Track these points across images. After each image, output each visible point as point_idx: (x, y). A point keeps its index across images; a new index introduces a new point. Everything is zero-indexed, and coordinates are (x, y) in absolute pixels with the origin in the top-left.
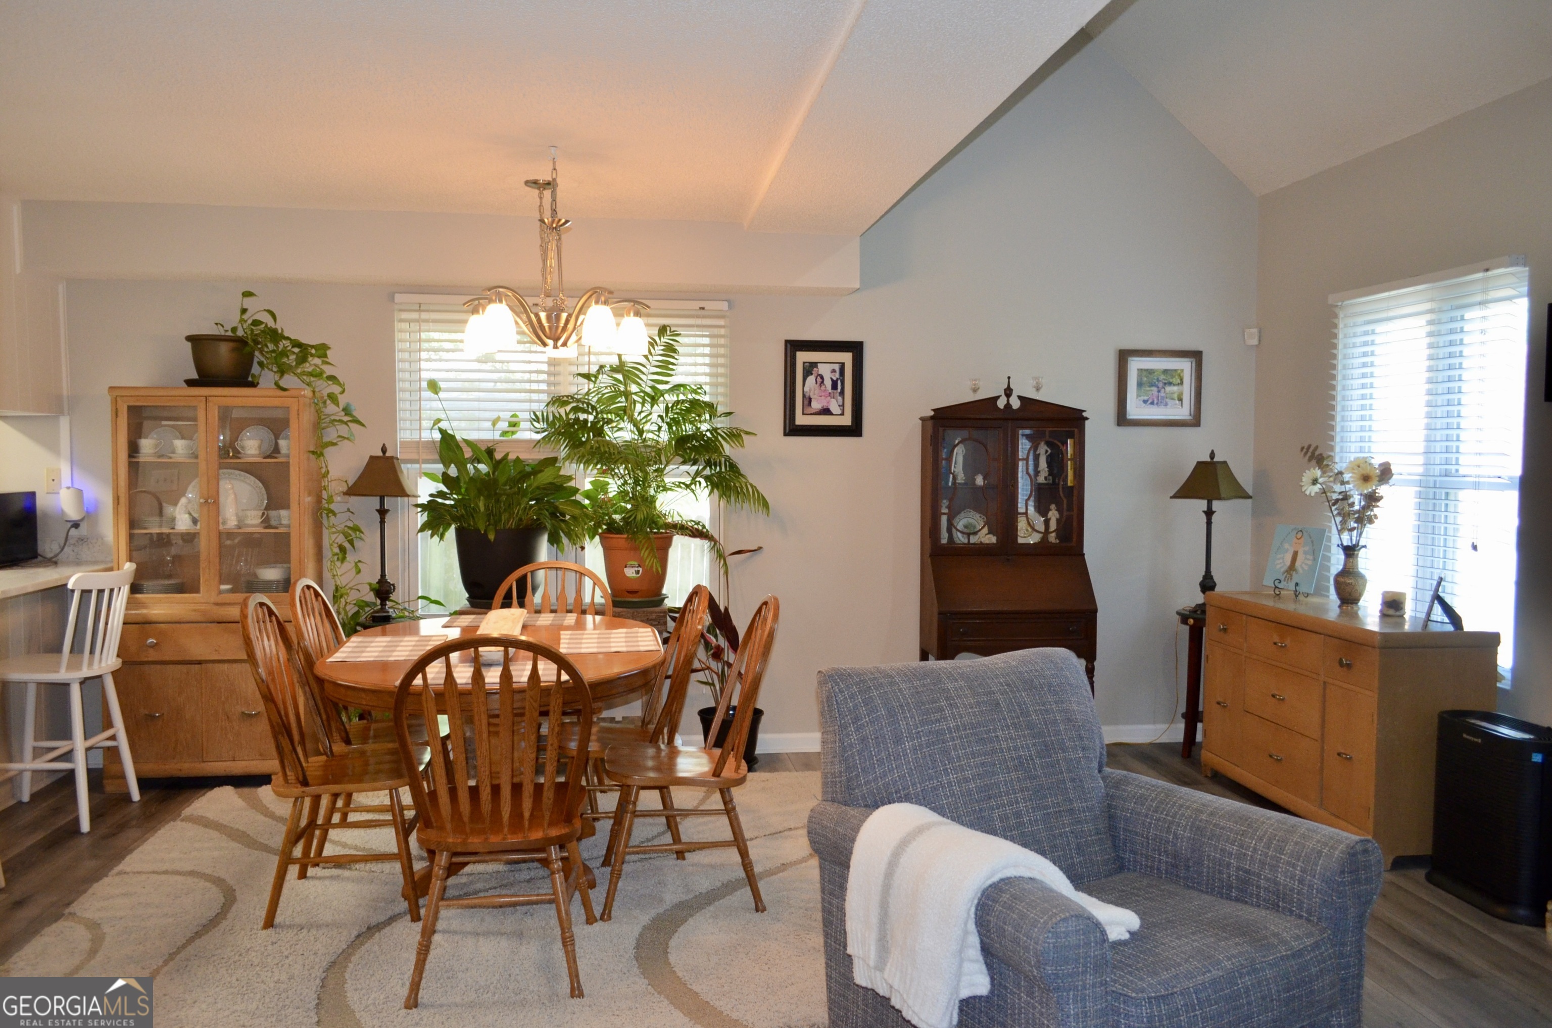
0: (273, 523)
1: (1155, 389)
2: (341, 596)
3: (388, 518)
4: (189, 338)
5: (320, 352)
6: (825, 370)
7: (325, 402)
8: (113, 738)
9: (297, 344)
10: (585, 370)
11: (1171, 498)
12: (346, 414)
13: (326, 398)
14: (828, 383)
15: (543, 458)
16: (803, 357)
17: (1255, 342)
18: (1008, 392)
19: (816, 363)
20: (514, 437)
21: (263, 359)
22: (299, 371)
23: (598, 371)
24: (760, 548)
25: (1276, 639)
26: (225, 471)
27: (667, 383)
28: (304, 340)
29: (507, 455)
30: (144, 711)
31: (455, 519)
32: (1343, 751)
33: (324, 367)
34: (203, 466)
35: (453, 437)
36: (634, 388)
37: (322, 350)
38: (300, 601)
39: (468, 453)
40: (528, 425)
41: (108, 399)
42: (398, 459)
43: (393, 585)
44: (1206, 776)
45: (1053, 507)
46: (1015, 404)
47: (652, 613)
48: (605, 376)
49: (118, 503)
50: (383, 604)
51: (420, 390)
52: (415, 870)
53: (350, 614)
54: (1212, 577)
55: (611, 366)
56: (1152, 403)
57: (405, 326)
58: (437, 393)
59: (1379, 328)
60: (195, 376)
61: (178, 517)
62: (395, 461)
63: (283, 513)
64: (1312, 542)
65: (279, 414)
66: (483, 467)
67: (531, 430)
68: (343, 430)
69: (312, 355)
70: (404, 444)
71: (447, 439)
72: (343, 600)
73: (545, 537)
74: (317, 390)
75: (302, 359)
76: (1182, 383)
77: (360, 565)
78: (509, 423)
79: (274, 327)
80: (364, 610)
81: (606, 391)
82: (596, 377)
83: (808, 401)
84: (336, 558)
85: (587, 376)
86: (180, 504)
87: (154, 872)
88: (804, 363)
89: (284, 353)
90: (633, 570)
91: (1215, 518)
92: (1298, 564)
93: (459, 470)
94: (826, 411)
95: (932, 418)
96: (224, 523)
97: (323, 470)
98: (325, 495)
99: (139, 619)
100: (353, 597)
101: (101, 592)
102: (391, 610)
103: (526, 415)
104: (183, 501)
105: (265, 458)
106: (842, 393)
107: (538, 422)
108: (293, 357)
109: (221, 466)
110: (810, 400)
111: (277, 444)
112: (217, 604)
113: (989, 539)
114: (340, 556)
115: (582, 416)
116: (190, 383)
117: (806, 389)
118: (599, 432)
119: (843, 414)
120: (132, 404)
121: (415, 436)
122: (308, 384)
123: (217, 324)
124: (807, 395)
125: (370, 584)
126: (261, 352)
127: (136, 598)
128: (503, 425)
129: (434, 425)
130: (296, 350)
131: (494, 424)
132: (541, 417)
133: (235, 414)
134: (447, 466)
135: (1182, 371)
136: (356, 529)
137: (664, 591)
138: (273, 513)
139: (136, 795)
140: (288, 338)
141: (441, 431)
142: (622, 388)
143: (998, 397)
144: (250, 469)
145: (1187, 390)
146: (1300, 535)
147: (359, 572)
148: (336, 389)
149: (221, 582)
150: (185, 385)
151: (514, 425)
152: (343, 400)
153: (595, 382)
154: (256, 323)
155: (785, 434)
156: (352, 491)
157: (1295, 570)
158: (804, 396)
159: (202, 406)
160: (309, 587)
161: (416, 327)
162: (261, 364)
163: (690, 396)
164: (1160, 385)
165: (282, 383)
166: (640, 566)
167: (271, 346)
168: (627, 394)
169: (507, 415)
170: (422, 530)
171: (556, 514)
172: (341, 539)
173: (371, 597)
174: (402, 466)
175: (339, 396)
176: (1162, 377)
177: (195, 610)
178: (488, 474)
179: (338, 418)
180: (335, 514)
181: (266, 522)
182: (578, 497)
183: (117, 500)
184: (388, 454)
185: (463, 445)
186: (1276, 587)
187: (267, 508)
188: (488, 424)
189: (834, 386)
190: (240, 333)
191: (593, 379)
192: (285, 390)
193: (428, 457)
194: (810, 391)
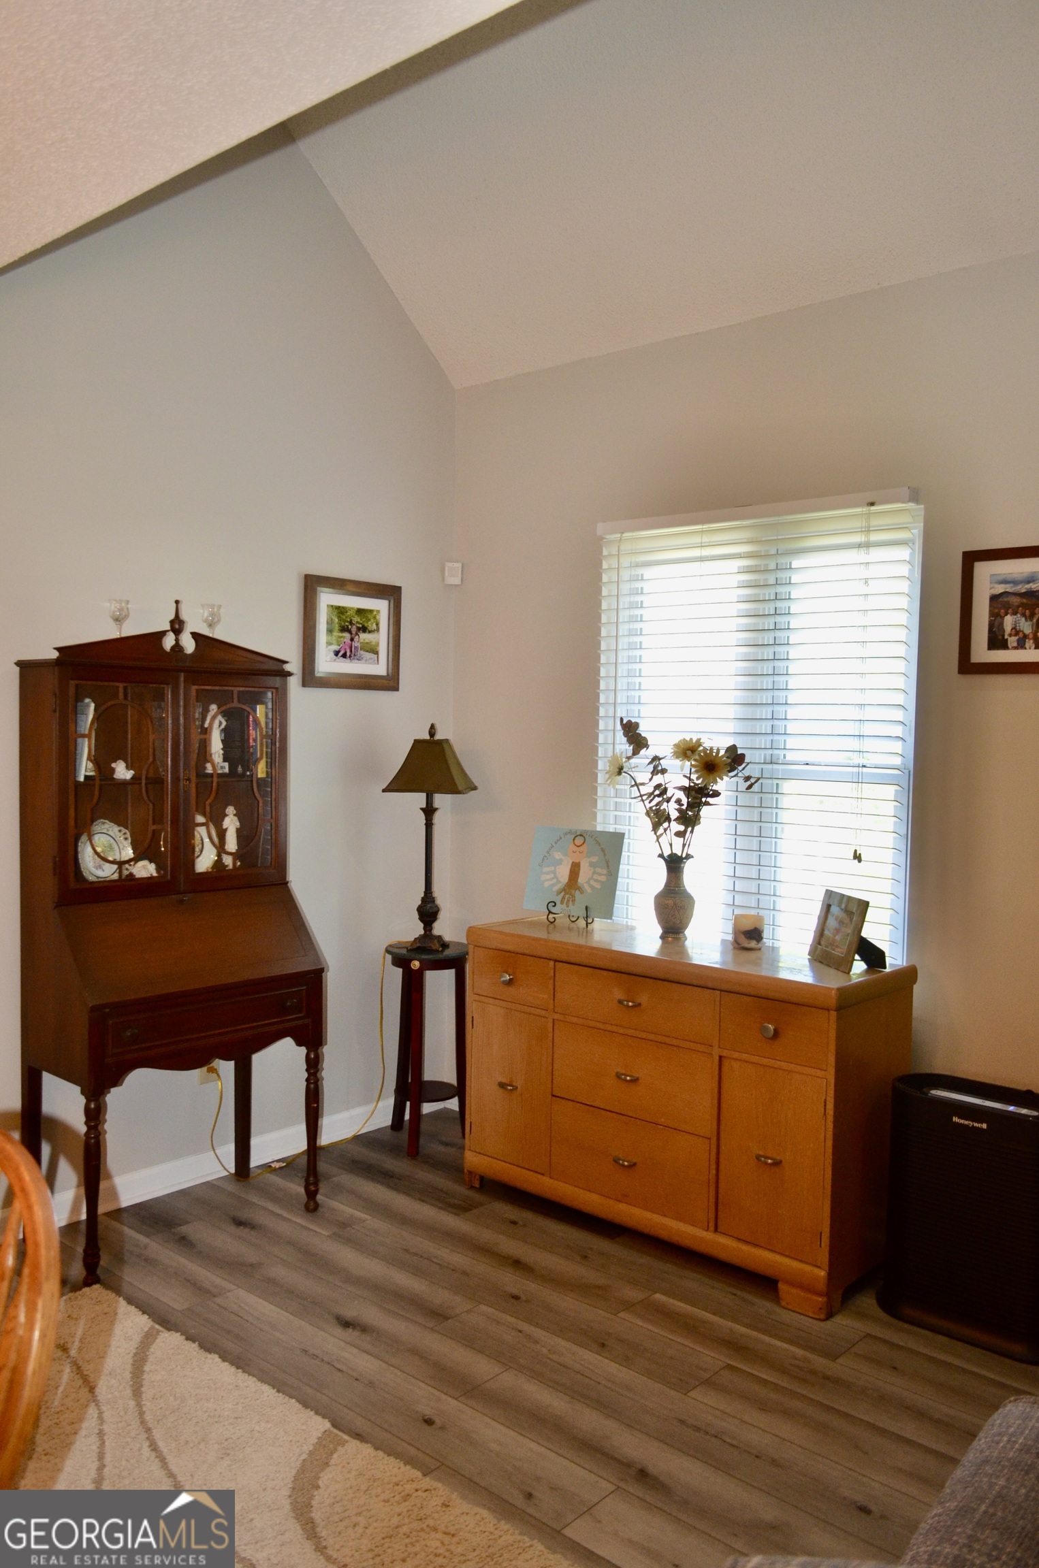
1: (347, 635)
11: (384, 791)
17: (456, 580)
18: (177, 625)
25: (618, 994)
32: (761, 1153)
44: (472, 1187)
45: (230, 810)
46: (189, 645)
54: (433, 900)
56: (344, 656)
59: (648, 573)
64: (603, 850)
76: (378, 630)
91: (437, 818)
92: (582, 880)
95: (55, 662)
135: (378, 612)
143: (163, 633)
145: (382, 638)
146: (579, 841)
157: (579, 889)
164: (354, 629)
176: (356, 619)
186: (550, 912)
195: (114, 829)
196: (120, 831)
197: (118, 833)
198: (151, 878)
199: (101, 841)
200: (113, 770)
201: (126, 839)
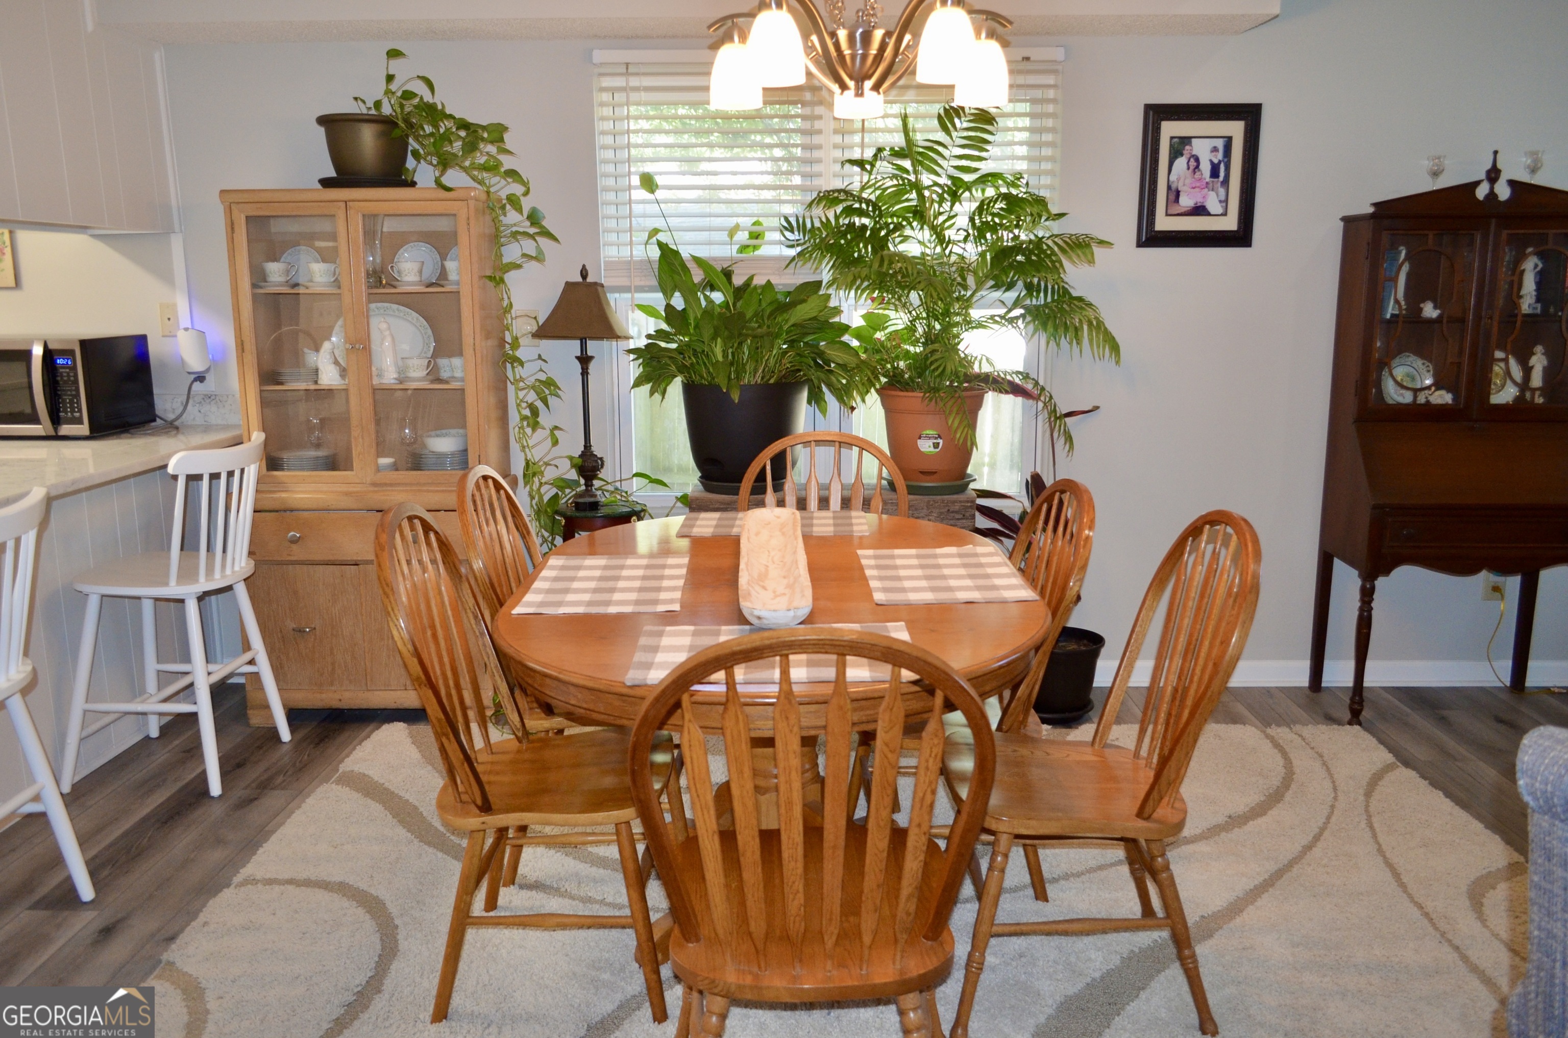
0: (444, 375)
2: (534, 474)
3: (592, 367)
4: (324, 121)
5: (495, 135)
6: (1203, 150)
7: (503, 207)
8: (252, 662)
9: (464, 125)
10: (856, 154)
12: (532, 224)
13: (504, 202)
14: (1206, 168)
15: (801, 282)
16: (1170, 129)
18: (1491, 176)
19: (1189, 139)
20: (756, 253)
21: (417, 147)
22: (467, 163)
23: (875, 156)
24: (1096, 408)
26: (379, 305)
27: (976, 170)
28: (471, 120)
29: (751, 278)
30: (292, 625)
31: (682, 369)
33: (502, 157)
34: (347, 299)
35: (676, 253)
36: (926, 179)
37: (498, 133)
38: (474, 502)
39: (697, 276)
40: (777, 236)
41: (220, 209)
42: (602, 286)
43: (601, 459)
45: (1538, 349)
46: (1506, 192)
47: (954, 502)
48: (885, 163)
49: (243, 351)
50: (589, 484)
51: (630, 188)
52: (652, 921)
53: (546, 498)
55: (892, 149)
57: (606, 97)
58: (652, 192)
60: (331, 173)
61: (321, 367)
62: (599, 289)
63: (457, 362)
65: (442, 225)
66: (717, 297)
67: (781, 243)
68: (529, 246)
69: (483, 139)
70: (610, 265)
71: (669, 256)
72: (536, 479)
73: (805, 394)
74: (492, 190)
75: (471, 147)
77: (556, 432)
78: (751, 233)
79: (431, 101)
80: (563, 492)
81: (890, 183)
82: (873, 166)
83: (1174, 195)
84: (525, 423)
85: (860, 163)
86: (322, 351)
87: (290, 882)
88: (1172, 138)
89: (447, 138)
90: (930, 443)
93: (686, 301)
94: (1199, 210)
95: (1373, 216)
96: (380, 376)
97: (505, 303)
98: (508, 339)
99: (277, 506)
100: (550, 474)
101: (215, 477)
102: (599, 493)
103: (775, 222)
104: (326, 346)
105: (427, 287)
106: (1226, 183)
107: (792, 231)
108: (458, 144)
109: (372, 298)
110: (1178, 193)
111: (443, 268)
112: (374, 484)
113: (1441, 396)
114: (531, 421)
115: (858, 221)
116: (326, 183)
117: (1173, 177)
118: (880, 244)
119: (1225, 214)
120: (250, 214)
121: (625, 252)
122: (481, 182)
123: (356, 99)
124: (1174, 186)
125: (571, 458)
126: (416, 139)
127: (275, 476)
128: (742, 237)
129: (650, 237)
130: (463, 133)
131: (731, 236)
132: (794, 224)
133: (389, 226)
134: (668, 295)
136: (550, 383)
137: (969, 471)
138: (443, 362)
139: (285, 734)
140: (451, 117)
141: (661, 245)
142: (912, 178)
143: (1476, 183)
144: (409, 301)
147: (555, 443)
148: (518, 189)
149: (380, 454)
150: (319, 186)
151: (756, 236)
152: (527, 204)
153: (870, 173)
154: (408, 95)
155: (1140, 244)
156: (544, 332)
158: (1169, 188)
159: (341, 215)
160: (485, 478)
161: (620, 97)
162: (416, 154)
163: (1004, 190)
165: (446, 180)
166: (940, 437)
167: (428, 129)
168: (917, 186)
169: (747, 222)
170: (638, 383)
171: (821, 363)
172: (532, 397)
173: (573, 475)
174: (608, 295)
175: (522, 198)
177: (347, 494)
178: (726, 304)
179: (521, 230)
180: (522, 364)
181: (434, 375)
182: (846, 338)
183: (241, 347)
184: (589, 280)
185: (691, 266)
187: (436, 354)
188: (724, 236)
189: (1215, 173)
190: (387, 110)
191: (868, 167)
192: (448, 189)
193: (642, 283)
194: (1178, 180)
195: (1419, 363)
196: (1423, 364)
197: (1421, 366)
198: (1447, 404)
199: (1400, 372)
200: (1421, 310)
201: (1429, 371)
